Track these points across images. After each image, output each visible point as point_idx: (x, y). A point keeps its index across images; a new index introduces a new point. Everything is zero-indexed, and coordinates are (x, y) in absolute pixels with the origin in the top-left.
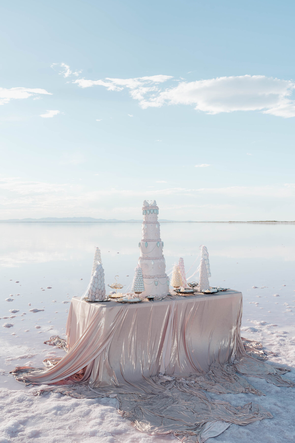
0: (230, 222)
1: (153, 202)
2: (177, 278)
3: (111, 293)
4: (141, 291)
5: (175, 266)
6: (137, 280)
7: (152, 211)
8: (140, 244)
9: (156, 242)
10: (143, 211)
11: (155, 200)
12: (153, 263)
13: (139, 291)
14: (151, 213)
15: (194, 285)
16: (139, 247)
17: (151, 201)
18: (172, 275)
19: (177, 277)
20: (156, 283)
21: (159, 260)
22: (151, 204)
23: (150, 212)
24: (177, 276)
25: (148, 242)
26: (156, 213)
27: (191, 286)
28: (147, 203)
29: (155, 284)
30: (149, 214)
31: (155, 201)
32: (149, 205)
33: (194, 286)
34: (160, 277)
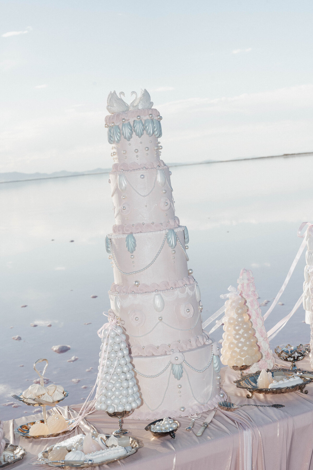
0: (286, 155)
1: (139, 95)
2: (242, 340)
3: (55, 349)
4: (128, 408)
5: (230, 302)
6: (111, 371)
7: (138, 127)
8: (108, 241)
9: (164, 232)
10: (107, 129)
11: (146, 91)
12: (158, 302)
13: (120, 409)
14: (137, 135)
15: (296, 354)
16: (108, 251)
17: (133, 92)
18: (225, 328)
19: (239, 334)
20: (177, 368)
21: (178, 289)
22: (135, 105)
23: (132, 129)
24: (241, 332)
25: (137, 235)
26: (153, 132)
27: (286, 360)
28: (121, 102)
29: (174, 374)
30: (129, 139)
31: (146, 95)
32: (128, 107)
33: (298, 357)
34: (189, 347)
